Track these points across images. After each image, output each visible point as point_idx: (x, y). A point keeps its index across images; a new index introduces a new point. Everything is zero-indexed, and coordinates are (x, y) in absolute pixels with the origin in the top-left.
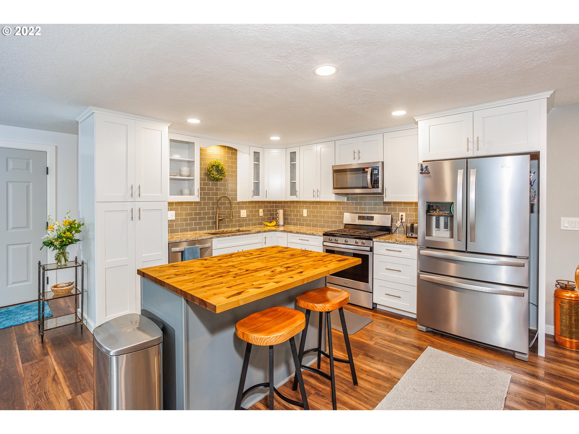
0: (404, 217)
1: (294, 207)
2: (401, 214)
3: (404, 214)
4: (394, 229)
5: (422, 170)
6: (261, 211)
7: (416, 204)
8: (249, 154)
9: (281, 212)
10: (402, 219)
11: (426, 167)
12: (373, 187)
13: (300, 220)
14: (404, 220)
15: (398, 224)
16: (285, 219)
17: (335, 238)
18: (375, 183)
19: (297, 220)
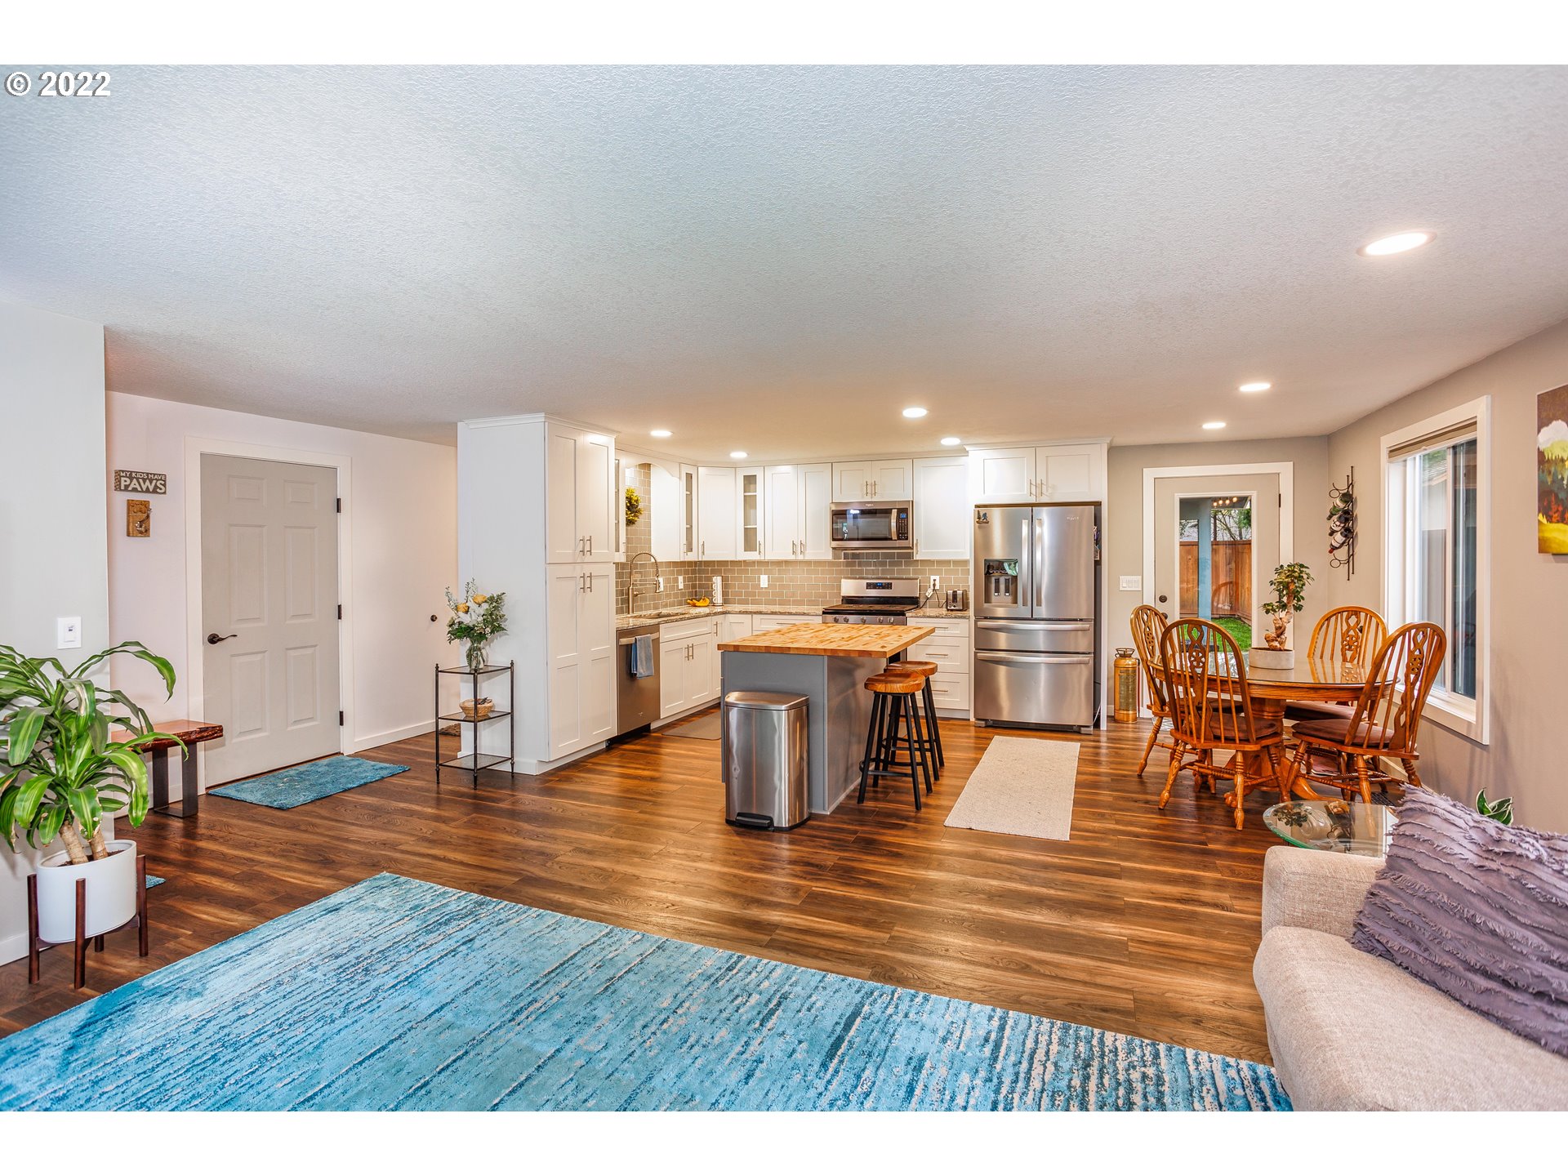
0: (937, 583)
1: (740, 572)
2: (932, 578)
3: (937, 578)
4: (922, 601)
5: (979, 518)
6: (681, 578)
7: (966, 562)
8: (680, 478)
9: (717, 581)
10: (934, 585)
11: (985, 515)
12: (899, 539)
13: (754, 594)
14: (937, 587)
15: (929, 593)
16: (725, 594)
17: (844, 616)
18: (903, 532)
19: (747, 594)
